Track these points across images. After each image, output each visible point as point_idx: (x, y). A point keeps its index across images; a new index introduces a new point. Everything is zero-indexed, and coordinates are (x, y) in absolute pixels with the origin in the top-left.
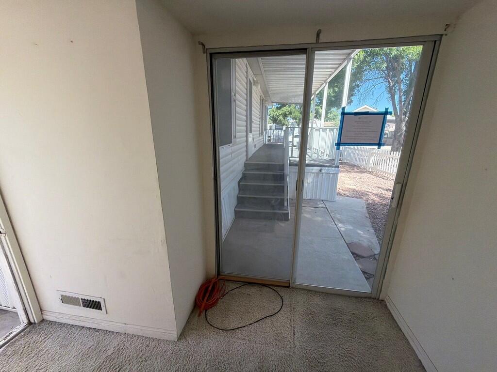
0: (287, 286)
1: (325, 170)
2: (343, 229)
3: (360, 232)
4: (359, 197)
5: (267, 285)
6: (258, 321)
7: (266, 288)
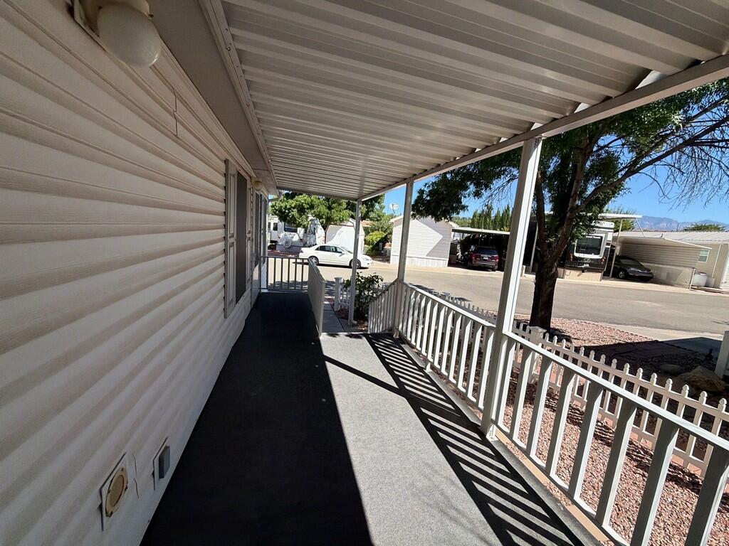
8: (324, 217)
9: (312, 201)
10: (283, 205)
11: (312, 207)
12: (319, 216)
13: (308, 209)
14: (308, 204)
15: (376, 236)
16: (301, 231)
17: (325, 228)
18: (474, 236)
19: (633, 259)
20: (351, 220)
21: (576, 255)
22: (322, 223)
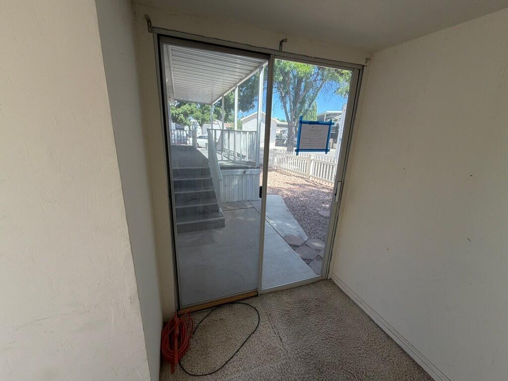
0: (256, 294)
1: (248, 171)
2: (275, 225)
3: (288, 225)
4: (276, 194)
5: (236, 301)
6: (243, 344)
7: (236, 304)
8: (200, 118)
9: (192, 109)
10: (174, 112)
11: (192, 113)
12: (197, 118)
13: (189, 114)
14: (189, 111)
16: (186, 128)
17: (201, 125)
20: (217, 120)
22: (199, 123)
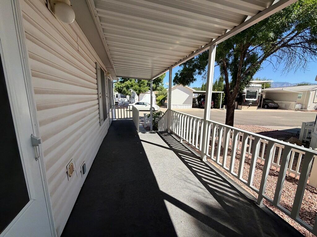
8: (138, 90)
9: (132, 83)
10: (120, 86)
11: (132, 86)
12: (135, 90)
13: (130, 87)
14: (130, 85)
15: (161, 97)
16: (128, 97)
17: (138, 95)
18: (203, 94)
19: (270, 100)
20: (149, 91)
21: (246, 99)
22: (137, 93)
